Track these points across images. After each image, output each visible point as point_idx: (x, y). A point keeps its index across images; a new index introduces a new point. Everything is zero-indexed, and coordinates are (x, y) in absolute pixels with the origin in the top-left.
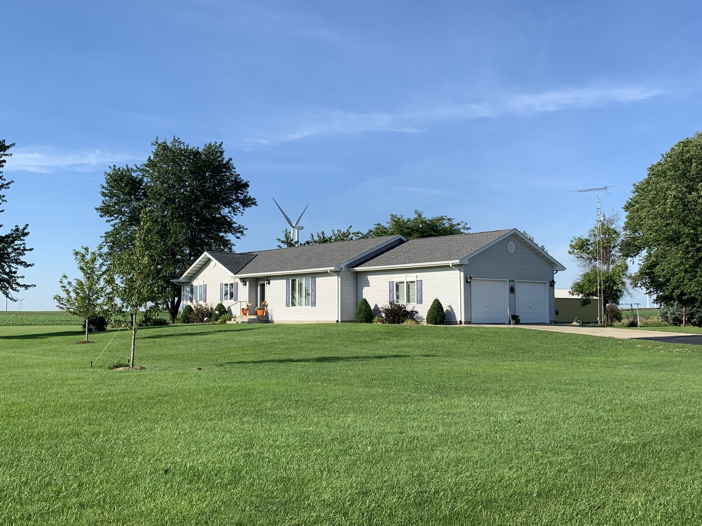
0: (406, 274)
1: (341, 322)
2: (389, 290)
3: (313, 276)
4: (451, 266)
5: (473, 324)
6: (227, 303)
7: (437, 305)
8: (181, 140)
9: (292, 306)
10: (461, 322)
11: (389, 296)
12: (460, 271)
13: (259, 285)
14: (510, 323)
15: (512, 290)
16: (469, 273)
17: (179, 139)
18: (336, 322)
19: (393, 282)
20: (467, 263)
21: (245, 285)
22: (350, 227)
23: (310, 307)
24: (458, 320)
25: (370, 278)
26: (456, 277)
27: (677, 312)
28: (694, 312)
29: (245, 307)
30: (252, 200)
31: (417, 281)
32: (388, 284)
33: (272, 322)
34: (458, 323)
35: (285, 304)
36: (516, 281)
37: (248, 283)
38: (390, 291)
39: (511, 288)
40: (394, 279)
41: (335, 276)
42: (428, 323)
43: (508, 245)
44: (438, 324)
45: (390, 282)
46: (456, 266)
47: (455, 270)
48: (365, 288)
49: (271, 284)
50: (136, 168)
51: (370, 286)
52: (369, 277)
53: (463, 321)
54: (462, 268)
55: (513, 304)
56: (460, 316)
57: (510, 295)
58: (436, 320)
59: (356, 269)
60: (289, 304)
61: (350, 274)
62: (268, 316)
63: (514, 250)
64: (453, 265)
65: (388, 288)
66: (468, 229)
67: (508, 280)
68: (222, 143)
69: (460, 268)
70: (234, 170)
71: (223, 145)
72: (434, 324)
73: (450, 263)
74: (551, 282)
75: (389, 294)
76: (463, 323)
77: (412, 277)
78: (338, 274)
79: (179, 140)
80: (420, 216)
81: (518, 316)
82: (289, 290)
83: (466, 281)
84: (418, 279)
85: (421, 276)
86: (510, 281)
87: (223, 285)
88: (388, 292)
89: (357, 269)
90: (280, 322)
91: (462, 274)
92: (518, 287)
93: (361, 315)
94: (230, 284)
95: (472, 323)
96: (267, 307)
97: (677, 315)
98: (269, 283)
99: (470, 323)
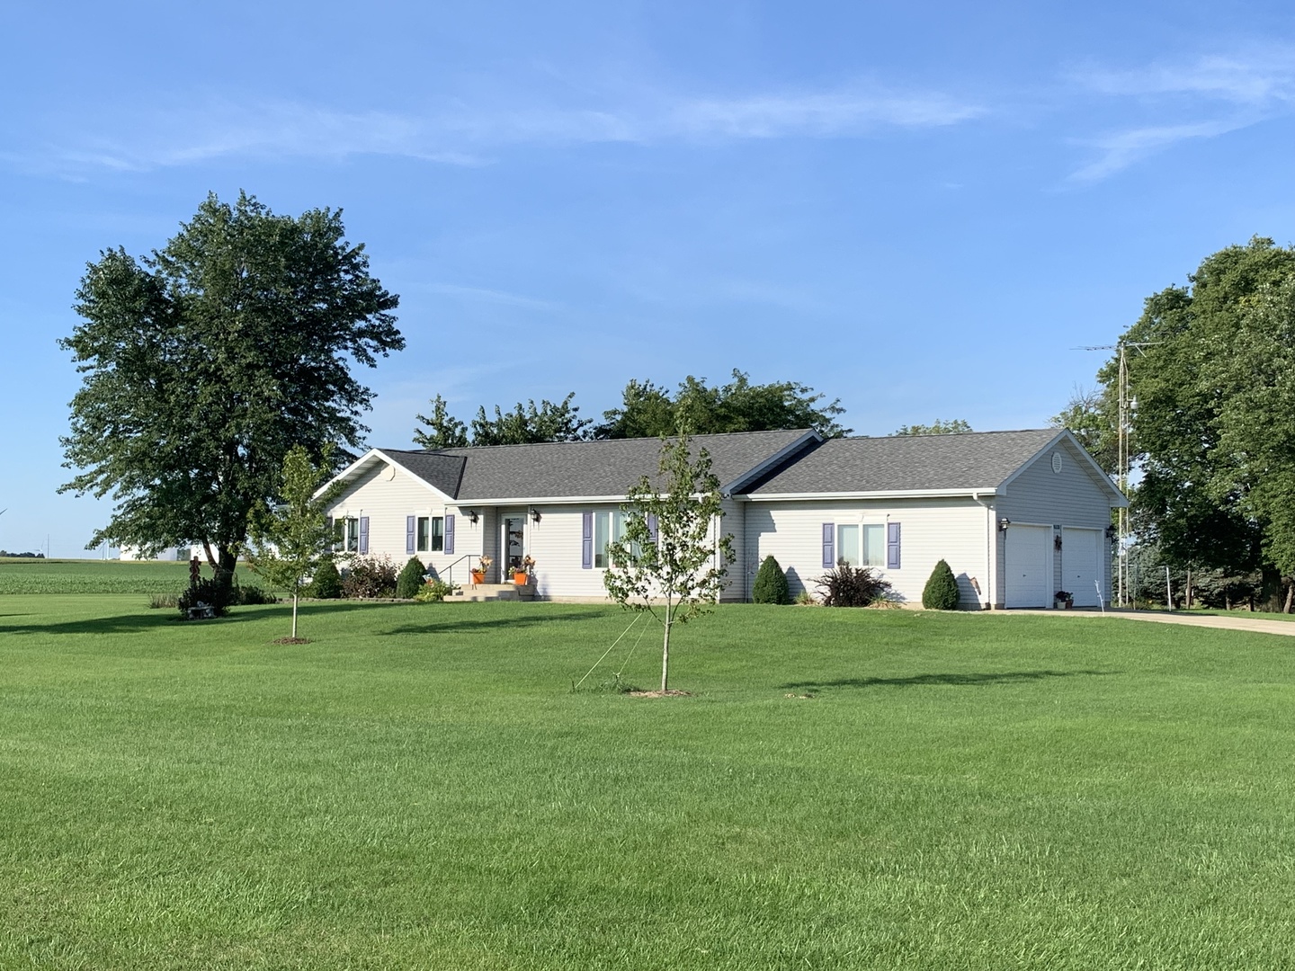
0: (862, 511)
1: (721, 601)
2: (821, 540)
4: (975, 498)
5: (1008, 609)
6: (428, 557)
7: (943, 571)
8: (258, 200)
9: (596, 566)
10: (988, 607)
11: (821, 552)
12: (989, 508)
13: (504, 521)
14: (1055, 607)
15: (1058, 544)
16: (1003, 512)
17: (254, 197)
19: (833, 524)
20: (1005, 494)
21: (475, 521)
22: (570, 396)
24: (983, 600)
25: (776, 515)
26: (982, 520)
27: (1147, 578)
28: (1179, 579)
29: (478, 566)
31: (888, 524)
32: (821, 529)
33: (546, 598)
34: (983, 606)
35: (581, 562)
36: (1063, 526)
37: (481, 518)
38: (824, 542)
39: (1056, 541)
40: (836, 518)
42: (927, 607)
43: (1053, 458)
44: (949, 609)
45: (824, 525)
46: (985, 499)
47: (981, 506)
48: (764, 535)
49: (542, 520)
50: (155, 257)
51: (775, 531)
52: (773, 513)
53: (993, 602)
54: (993, 501)
55: (1058, 570)
56: (987, 594)
57: (1055, 554)
59: (750, 496)
60: (590, 563)
61: (739, 508)
62: (535, 587)
63: (1060, 469)
64: (979, 497)
65: (821, 536)
66: (839, 411)
67: (1052, 526)
68: (341, 210)
69: (989, 502)
70: (364, 269)
71: (342, 215)
73: (974, 492)
74: (1108, 530)
75: (821, 548)
76: (993, 607)
77: (878, 516)
79: (253, 201)
80: (743, 381)
81: (1068, 595)
82: (591, 534)
83: (998, 528)
84: (890, 521)
85: (897, 514)
86: (1054, 527)
87: (414, 521)
88: (821, 544)
89: (753, 496)
90: (565, 599)
91: (993, 514)
92: (1066, 539)
93: (769, 588)
94: (434, 518)
95: (1006, 607)
96: (532, 568)
97: (1146, 585)
98: (537, 520)
99: (1003, 607)
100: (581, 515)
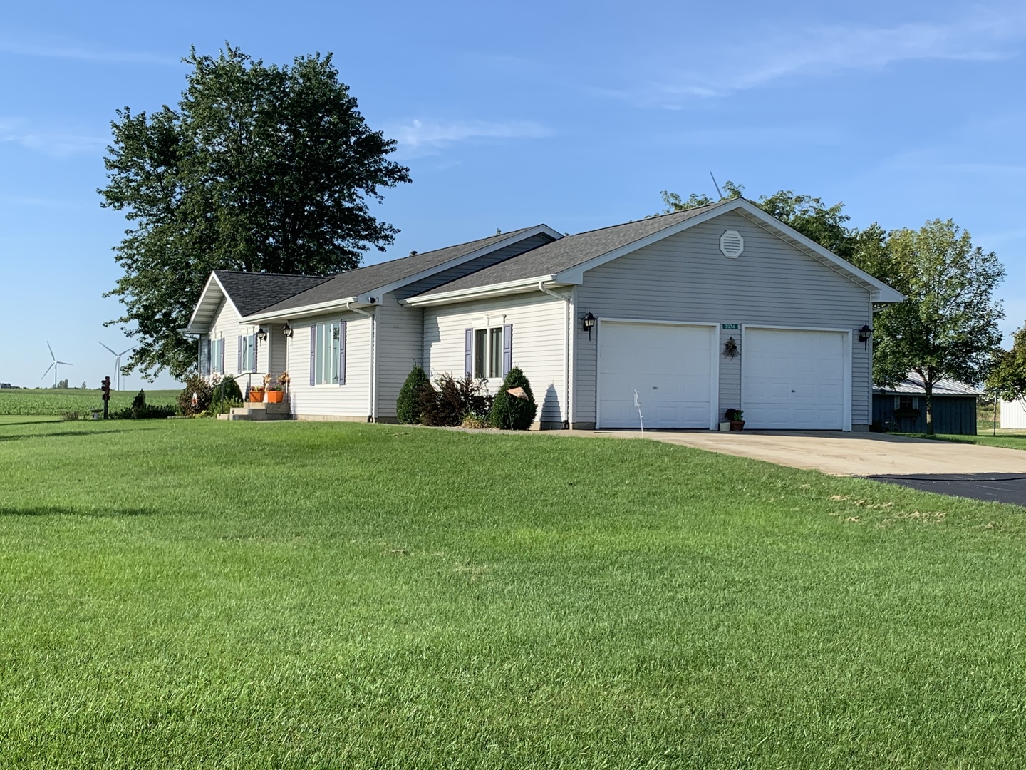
0: (488, 313)
1: (377, 420)
2: (465, 349)
3: (343, 317)
4: (540, 289)
5: (601, 429)
9: (317, 383)
10: (565, 425)
11: (464, 363)
12: (569, 301)
15: (731, 349)
16: (587, 305)
18: (366, 421)
19: (472, 329)
20: (581, 283)
23: (338, 385)
24: (563, 418)
25: (441, 322)
30: (400, 171)
31: (505, 327)
32: (466, 335)
33: (294, 417)
34: (560, 425)
35: (310, 379)
36: (744, 326)
37: (268, 334)
38: (466, 351)
39: (727, 346)
40: (473, 322)
41: (366, 317)
43: (722, 238)
45: (467, 330)
47: (557, 299)
48: (434, 346)
51: (439, 340)
52: (439, 320)
53: (570, 420)
54: (571, 293)
55: (731, 382)
56: (565, 409)
57: (724, 361)
58: (506, 418)
60: (313, 380)
61: (404, 313)
62: (290, 404)
63: (739, 253)
64: (545, 288)
65: (465, 345)
67: (718, 325)
68: (331, 54)
69: (568, 294)
71: (332, 59)
72: (503, 428)
73: (538, 282)
74: (860, 331)
75: (464, 359)
76: (571, 425)
77: (497, 318)
78: (372, 312)
81: (741, 413)
82: (314, 349)
83: (581, 326)
84: (506, 323)
85: (511, 314)
86: (724, 327)
87: (241, 340)
88: (464, 354)
89: (414, 301)
91: (572, 308)
92: (751, 343)
94: (249, 337)
95: (597, 426)
96: (288, 386)
98: (291, 335)
99: (591, 426)
100: (309, 329)
